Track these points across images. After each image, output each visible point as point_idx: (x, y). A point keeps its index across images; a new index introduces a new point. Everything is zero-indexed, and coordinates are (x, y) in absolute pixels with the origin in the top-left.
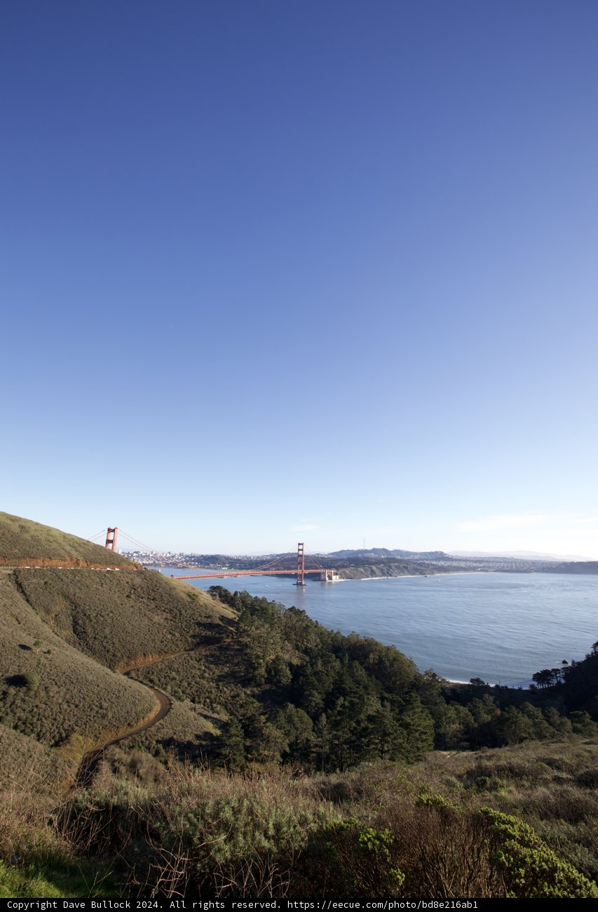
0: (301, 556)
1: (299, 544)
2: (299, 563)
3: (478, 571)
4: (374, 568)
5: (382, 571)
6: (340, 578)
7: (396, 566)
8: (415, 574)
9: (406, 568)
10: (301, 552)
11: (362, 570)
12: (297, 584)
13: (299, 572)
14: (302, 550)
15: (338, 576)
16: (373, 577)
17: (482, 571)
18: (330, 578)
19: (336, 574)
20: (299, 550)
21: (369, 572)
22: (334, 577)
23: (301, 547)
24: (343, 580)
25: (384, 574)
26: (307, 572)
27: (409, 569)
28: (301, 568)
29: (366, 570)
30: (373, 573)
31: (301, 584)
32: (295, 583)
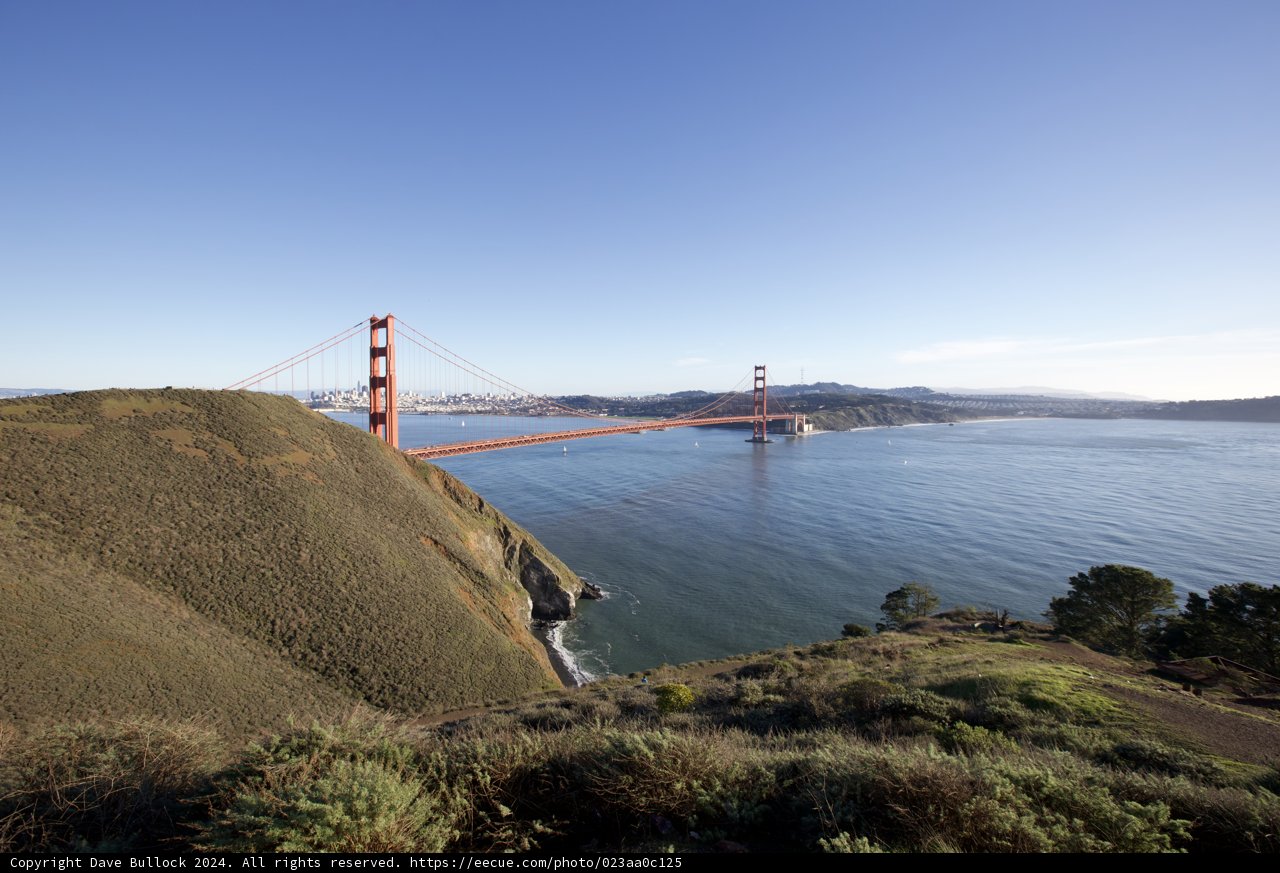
0: (762, 390)
1: (757, 368)
2: (756, 403)
3: (1021, 416)
4: (862, 411)
5: (875, 416)
6: (813, 429)
7: (893, 408)
8: (928, 422)
9: (910, 411)
10: (760, 384)
11: (843, 414)
12: (754, 441)
13: (758, 418)
14: (763, 379)
15: (811, 426)
16: (863, 426)
17: (1025, 415)
18: (801, 428)
19: (808, 422)
20: (757, 379)
21: (855, 418)
22: (806, 427)
23: (760, 373)
24: (818, 432)
25: (879, 422)
26: (771, 418)
27: (915, 413)
28: (761, 412)
29: (850, 415)
30: (861, 420)
31: (761, 441)
32: (751, 438)
